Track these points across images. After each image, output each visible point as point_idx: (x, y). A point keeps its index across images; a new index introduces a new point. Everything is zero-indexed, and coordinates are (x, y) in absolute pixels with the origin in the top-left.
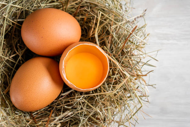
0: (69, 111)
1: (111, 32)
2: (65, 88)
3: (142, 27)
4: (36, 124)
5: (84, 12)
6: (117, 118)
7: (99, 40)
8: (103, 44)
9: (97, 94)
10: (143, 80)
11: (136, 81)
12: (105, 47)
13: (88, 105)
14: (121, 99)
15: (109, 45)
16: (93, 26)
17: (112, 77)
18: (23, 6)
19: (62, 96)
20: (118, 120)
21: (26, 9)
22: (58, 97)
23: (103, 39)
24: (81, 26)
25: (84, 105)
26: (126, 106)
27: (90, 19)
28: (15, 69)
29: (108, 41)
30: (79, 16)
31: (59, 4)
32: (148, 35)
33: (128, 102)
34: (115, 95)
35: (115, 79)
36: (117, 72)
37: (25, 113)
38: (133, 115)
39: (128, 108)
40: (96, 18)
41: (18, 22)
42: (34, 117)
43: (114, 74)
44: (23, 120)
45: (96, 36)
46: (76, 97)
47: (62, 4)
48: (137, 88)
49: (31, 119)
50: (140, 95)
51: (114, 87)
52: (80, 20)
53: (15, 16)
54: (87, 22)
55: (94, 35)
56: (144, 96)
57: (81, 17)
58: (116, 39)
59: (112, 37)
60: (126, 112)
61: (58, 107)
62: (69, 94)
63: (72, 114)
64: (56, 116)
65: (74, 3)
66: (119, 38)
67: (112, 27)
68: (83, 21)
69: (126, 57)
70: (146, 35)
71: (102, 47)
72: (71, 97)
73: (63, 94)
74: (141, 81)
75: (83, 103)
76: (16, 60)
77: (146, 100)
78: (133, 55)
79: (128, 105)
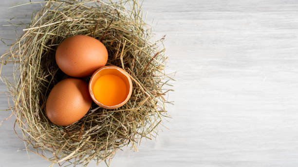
0: (97, 126)
1: (134, 56)
2: (93, 105)
3: (162, 51)
4: (70, 136)
5: (110, 36)
7: (123, 62)
8: (127, 66)
9: (122, 110)
10: (162, 97)
11: (157, 98)
12: (129, 68)
13: (114, 120)
14: (143, 114)
15: (133, 67)
16: (118, 50)
17: (136, 95)
18: (56, 33)
19: (91, 112)
20: (141, 132)
21: (59, 35)
22: (88, 113)
23: (127, 62)
24: (107, 48)
25: (111, 119)
26: (148, 120)
27: (116, 43)
28: (49, 88)
29: (132, 64)
30: (105, 40)
31: (87, 30)
32: (167, 58)
33: (149, 117)
34: (139, 110)
35: (138, 97)
36: (139, 91)
37: (59, 127)
38: (154, 128)
39: (149, 122)
40: (121, 44)
41: (52, 47)
42: (67, 131)
43: (137, 93)
44: (58, 133)
45: (121, 59)
46: (103, 113)
47: (90, 30)
49: (64, 132)
50: (160, 110)
51: (137, 104)
52: (107, 44)
53: (49, 42)
54: (112, 46)
56: (163, 111)
57: (107, 41)
58: (139, 62)
59: (136, 60)
60: (148, 126)
61: (87, 122)
62: (97, 110)
63: (100, 128)
64: (86, 130)
65: (101, 29)
66: (141, 62)
67: (135, 52)
68: (109, 44)
69: (148, 78)
70: (165, 58)
71: (126, 68)
72: (99, 112)
74: (160, 98)
75: (109, 118)
76: (49, 80)
77: (165, 115)
78: (153, 76)
79: (150, 120)
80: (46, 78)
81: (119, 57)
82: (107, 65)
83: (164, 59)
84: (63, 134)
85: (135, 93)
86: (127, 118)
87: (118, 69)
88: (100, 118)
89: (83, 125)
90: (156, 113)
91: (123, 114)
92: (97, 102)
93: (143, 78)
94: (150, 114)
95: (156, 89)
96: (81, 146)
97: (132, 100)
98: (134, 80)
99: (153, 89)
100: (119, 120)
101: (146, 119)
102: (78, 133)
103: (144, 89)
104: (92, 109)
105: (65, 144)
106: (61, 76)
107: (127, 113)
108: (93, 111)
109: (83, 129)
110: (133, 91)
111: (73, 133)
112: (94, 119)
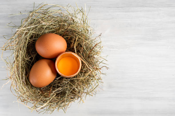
0: (60, 88)
1: (83, 46)
2: (58, 75)
3: (99, 43)
4: (43, 94)
5: (68, 34)
6: (85, 91)
7: (76, 49)
8: (78, 51)
9: (75, 79)
10: (99, 71)
11: (96, 71)
12: (79, 53)
13: (70, 84)
14: (88, 81)
15: (82, 52)
16: (73, 42)
17: (83, 69)
18: (36, 32)
19: (56, 79)
20: (86, 92)
21: (38, 33)
22: (54, 80)
23: (78, 49)
24: (66, 41)
26: (90, 84)
27: (71, 38)
28: (31, 65)
29: (81, 50)
32: (102, 47)
33: (91, 82)
34: (85, 79)
35: (85, 70)
36: (86, 67)
37: (37, 88)
38: (94, 89)
39: (91, 85)
40: (75, 38)
41: (33, 40)
42: (42, 90)
43: (84, 68)
44: (36, 92)
45: (75, 47)
46: (64, 80)
47: (56, 30)
48: (96, 75)
49: (40, 91)
50: (98, 78)
51: (84, 75)
53: (31, 37)
54: (69, 40)
56: (100, 79)
57: (66, 37)
58: (85, 49)
59: (83, 48)
60: (90, 88)
61: (54, 85)
62: (60, 78)
63: (62, 90)
64: (53, 90)
65: (63, 30)
66: (87, 49)
67: (83, 43)
68: (67, 39)
69: (91, 59)
70: (101, 47)
72: (61, 80)
73: (57, 79)
75: (67, 83)
76: (31, 60)
77: (101, 81)
78: (94, 58)
79: (91, 84)
80: (30, 58)
81: (74, 46)
82: (66, 51)
84: (39, 93)
85: (83, 68)
86: (78, 84)
87: (73, 54)
88: (62, 83)
89: (51, 87)
90: (96, 80)
91: (76, 81)
92: (60, 73)
93: (88, 59)
94: (92, 81)
95: (96, 66)
96: (50, 100)
97: (81, 72)
98: (83, 60)
99: (94, 66)
100: (73, 84)
101: (89, 84)
102: (48, 92)
103: (89, 66)
104: (57, 78)
105: (41, 99)
106: (39, 58)
107: (78, 80)
109: (51, 90)
110: (82, 67)
111: (45, 92)
112: (58, 84)
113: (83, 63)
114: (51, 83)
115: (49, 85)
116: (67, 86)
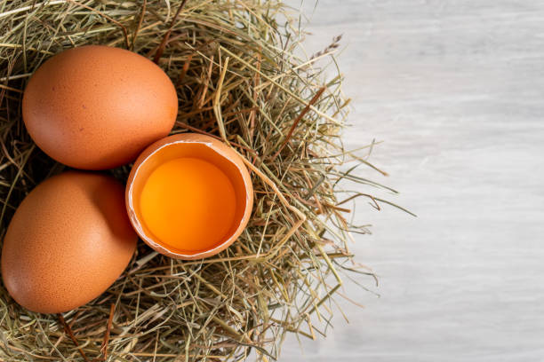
0: (157, 306)
1: (255, 102)
3: (332, 83)
4: (77, 346)
5: (181, 44)
7: (223, 119)
8: (235, 129)
9: (225, 260)
10: (337, 215)
11: (321, 217)
12: (239, 137)
13: (203, 287)
14: (286, 266)
15: (250, 133)
16: (207, 83)
17: (263, 215)
18: (21, 42)
19: (136, 265)
20: (282, 318)
21: (30, 48)
22: (128, 269)
23: (233, 117)
24: (173, 80)
25: (195, 287)
26: (300, 282)
27: (198, 63)
28: (9, 202)
29: (248, 124)
30: (168, 56)
31: (114, 28)
32: (346, 102)
33: (304, 273)
35: (270, 220)
36: (273, 203)
37: (44, 316)
38: (318, 305)
39: (305, 287)
40: (214, 66)
41: (10, 83)
42: (67, 326)
43: (266, 208)
44: (41, 337)
45: (217, 109)
46: (172, 266)
47: (123, 29)
49: (60, 330)
51: (268, 239)
52: (172, 67)
54: (189, 73)
55: (212, 105)
56: (341, 255)
57: (173, 59)
58: (268, 117)
59: (258, 113)
60: (300, 298)
61: (127, 295)
63: (166, 315)
64: (123, 320)
65: (154, 26)
66: (274, 116)
67: (255, 89)
68: (179, 68)
69: (296, 164)
71: (232, 137)
72: (158, 265)
73: (138, 262)
74: (333, 216)
75: (190, 283)
76: (9, 180)
77: (349, 265)
78: (311, 156)
79: (305, 282)
81: (211, 103)
82: (177, 129)
83: (340, 105)
84: (54, 338)
85: (261, 210)
87: (209, 145)
88: (163, 285)
89: (115, 306)
90: (323, 261)
91: (231, 272)
93: (281, 163)
94: (305, 264)
95: (322, 195)
97: (253, 228)
98: (258, 171)
99: (311, 194)
100: (218, 287)
101: (295, 279)
102: (102, 330)
103: (287, 198)
104: (138, 259)
106: (44, 168)
108: (141, 263)
109: (114, 319)
110: (255, 205)
111: (85, 331)
112: (144, 286)
113: (261, 184)
114: (114, 285)
115: (106, 294)
116: (189, 297)
